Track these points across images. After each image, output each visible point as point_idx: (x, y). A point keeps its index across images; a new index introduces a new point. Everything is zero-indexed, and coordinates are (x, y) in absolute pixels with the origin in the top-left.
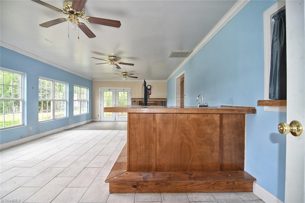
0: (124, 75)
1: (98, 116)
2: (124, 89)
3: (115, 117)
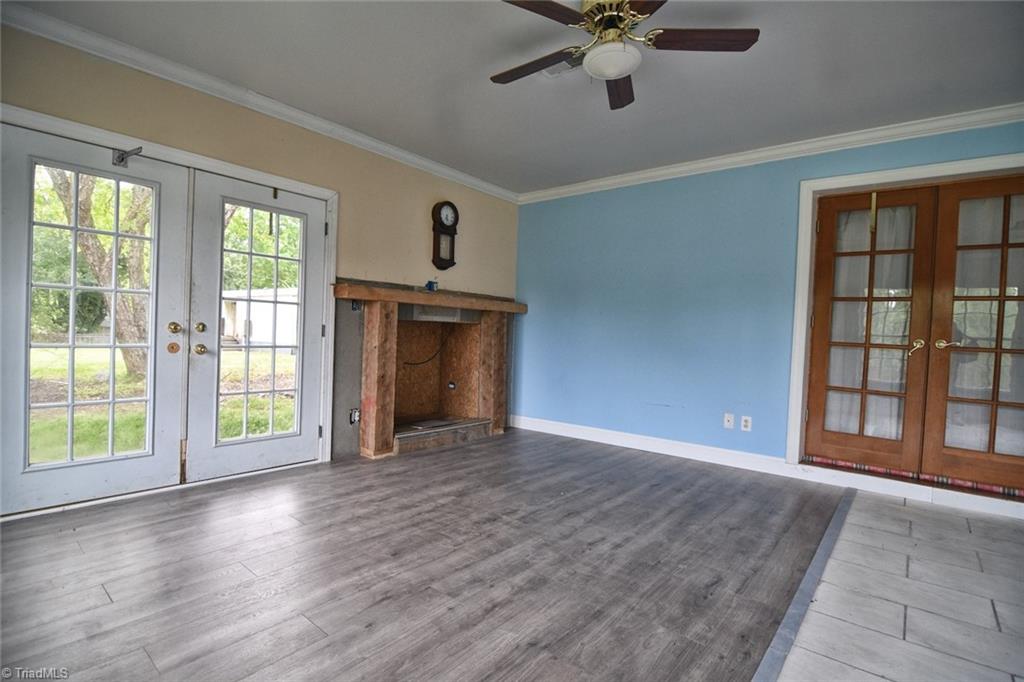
2: (276, 191)
3: (182, 453)
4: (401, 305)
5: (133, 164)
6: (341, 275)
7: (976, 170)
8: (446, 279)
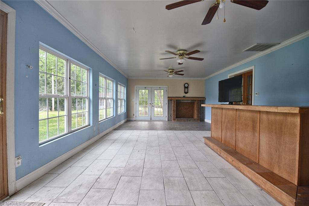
0: (171, 72)
1: (134, 115)
2: (160, 88)
3: (151, 117)
4: (176, 100)
5: (146, 88)
6: (169, 96)
7: (242, 72)
8: (187, 95)
